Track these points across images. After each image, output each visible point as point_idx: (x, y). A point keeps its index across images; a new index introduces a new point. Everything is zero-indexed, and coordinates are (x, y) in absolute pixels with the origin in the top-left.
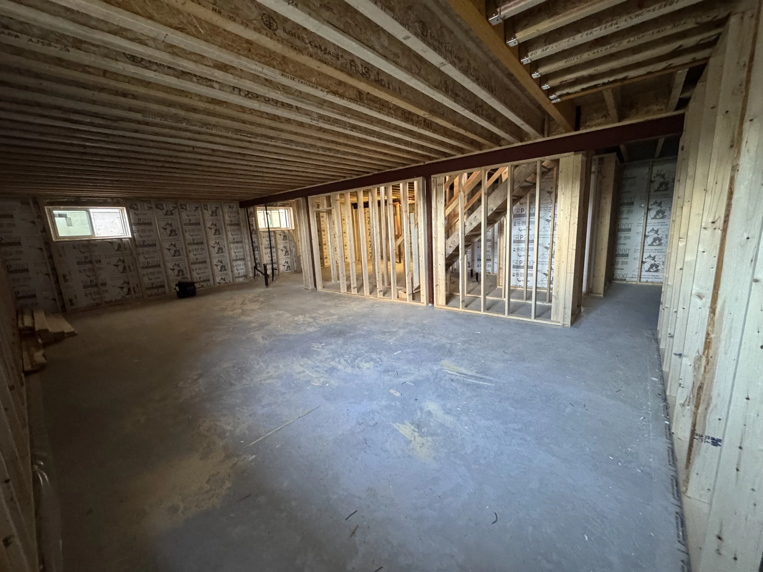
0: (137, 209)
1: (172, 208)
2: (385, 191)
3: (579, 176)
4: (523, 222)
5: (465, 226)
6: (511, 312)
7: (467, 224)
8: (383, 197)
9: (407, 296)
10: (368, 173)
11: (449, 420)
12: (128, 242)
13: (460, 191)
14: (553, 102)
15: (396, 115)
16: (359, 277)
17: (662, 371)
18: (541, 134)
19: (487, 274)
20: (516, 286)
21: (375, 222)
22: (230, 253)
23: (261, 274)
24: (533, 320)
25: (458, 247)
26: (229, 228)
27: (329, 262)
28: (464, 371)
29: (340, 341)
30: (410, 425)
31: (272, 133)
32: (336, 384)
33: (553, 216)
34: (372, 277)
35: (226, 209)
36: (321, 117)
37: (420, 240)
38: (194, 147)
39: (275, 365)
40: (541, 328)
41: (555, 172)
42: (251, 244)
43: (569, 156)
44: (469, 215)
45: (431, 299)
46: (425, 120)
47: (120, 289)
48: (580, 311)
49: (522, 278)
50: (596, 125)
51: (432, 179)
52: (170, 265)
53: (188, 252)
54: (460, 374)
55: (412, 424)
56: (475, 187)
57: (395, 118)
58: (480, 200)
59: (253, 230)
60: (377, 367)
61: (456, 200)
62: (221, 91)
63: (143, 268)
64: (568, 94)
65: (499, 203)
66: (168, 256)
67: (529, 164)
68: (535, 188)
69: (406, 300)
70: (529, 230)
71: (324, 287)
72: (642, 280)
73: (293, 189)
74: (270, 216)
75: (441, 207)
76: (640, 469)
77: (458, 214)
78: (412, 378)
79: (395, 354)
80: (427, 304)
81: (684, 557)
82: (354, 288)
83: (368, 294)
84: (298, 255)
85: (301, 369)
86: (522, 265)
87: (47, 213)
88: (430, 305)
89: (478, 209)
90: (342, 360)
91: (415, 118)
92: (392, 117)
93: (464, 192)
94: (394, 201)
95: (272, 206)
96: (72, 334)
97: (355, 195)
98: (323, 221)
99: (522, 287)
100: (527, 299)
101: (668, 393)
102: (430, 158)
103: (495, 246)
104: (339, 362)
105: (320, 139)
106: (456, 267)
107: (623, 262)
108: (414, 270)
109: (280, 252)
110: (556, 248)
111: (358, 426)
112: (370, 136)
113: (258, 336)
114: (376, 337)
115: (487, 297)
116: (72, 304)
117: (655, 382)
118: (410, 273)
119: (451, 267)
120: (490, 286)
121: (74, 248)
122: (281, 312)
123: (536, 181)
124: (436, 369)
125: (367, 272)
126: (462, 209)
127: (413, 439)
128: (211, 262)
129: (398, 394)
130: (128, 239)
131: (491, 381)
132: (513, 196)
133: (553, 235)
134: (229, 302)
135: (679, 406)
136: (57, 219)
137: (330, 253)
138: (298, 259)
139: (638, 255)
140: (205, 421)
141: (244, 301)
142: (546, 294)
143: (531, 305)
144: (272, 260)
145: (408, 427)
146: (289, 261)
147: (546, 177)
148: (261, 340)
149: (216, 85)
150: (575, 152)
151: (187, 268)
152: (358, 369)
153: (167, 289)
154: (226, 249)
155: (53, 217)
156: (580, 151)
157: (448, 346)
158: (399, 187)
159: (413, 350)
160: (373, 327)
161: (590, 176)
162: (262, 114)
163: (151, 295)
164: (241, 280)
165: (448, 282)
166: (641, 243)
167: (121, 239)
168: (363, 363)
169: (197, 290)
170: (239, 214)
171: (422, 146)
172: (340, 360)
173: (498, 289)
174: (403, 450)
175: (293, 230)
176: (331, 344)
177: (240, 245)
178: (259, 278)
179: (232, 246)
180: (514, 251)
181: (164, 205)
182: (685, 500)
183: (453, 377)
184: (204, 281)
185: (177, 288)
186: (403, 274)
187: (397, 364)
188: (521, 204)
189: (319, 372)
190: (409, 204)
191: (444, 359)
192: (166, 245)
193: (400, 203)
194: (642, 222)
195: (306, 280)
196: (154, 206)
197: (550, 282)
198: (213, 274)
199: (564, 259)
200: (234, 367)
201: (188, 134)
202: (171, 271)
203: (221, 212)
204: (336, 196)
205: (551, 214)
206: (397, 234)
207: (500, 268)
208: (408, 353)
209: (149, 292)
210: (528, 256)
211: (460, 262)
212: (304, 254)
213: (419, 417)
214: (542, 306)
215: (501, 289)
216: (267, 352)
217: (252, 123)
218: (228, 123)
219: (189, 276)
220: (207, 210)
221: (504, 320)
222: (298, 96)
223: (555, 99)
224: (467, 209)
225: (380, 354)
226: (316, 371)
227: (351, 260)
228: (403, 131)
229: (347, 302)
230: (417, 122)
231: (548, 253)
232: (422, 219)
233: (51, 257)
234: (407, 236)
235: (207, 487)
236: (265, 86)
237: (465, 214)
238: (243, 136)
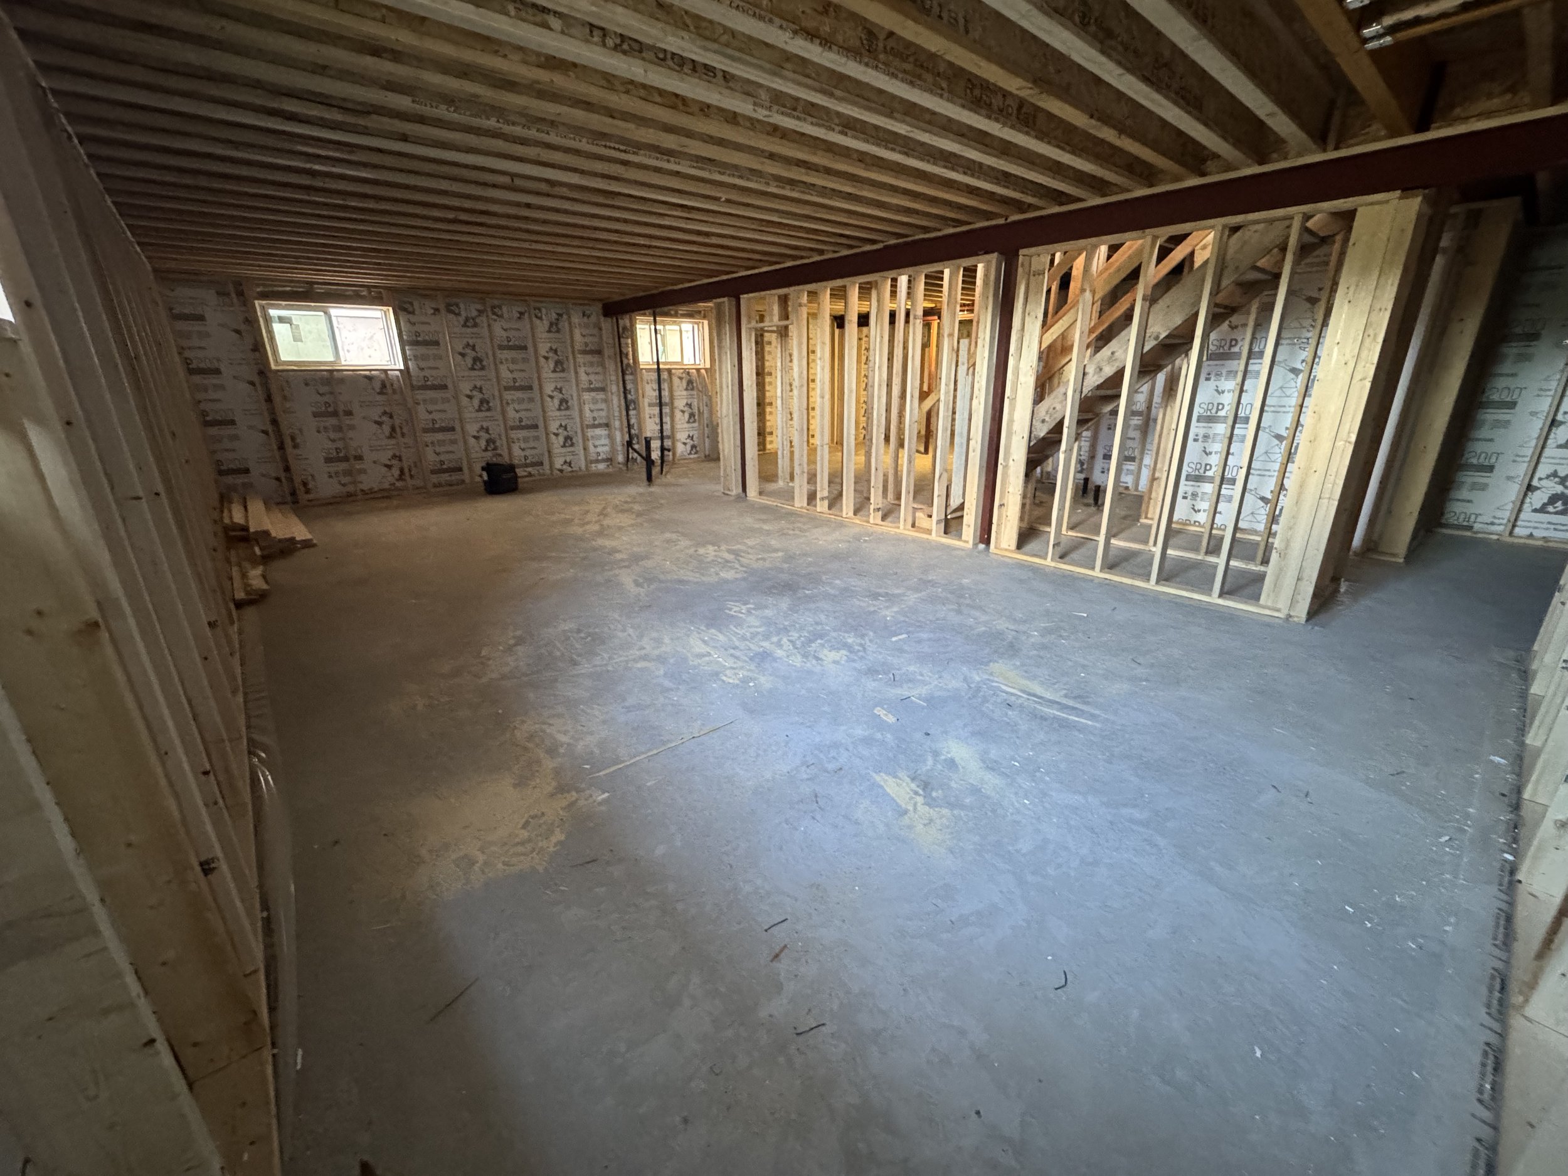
0: (413, 313)
1: (474, 313)
2: (909, 288)
3: (1403, 259)
4: (1229, 372)
5: (1084, 374)
6: (1163, 578)
7: (1090, 370)
8: (902, 304)
9: (934, 525)
10: (874, 242)
11: (992, 782)
12: (398, 376)
13: (1083, 290)
14: (1370, 46)
15: (950, 92)
16: (835, 478)
17: (1522, 744)
18: (1315, 142)
19: (1121, 490)
20: (1187, 523)
21: (879, 357)
22: (581, 411)
23: (639, 458)
24: (1214, 599)
25: (1060, 424)
26: (581, 359)
27: (775, 443)
28: (1039, 690)
29: (785, 603)
30: (908, 780)
31: (670, 141)
32: (768, 686)
33: (1310, 360)
34: (862, 480)
35: (576, 319)
36: (778, 99)
37: (975, 402)
38: (513, 176)
39: (655, 635)
40: (1230, 618)
41: (1337, 246)
42: (622, 395)
43: (1387, 202)
44: (1098, 349)
45: (985, 534)
46: (1022, 103)
47: (384, 470)
48: (1336, 591)
49: (1205, 505)
50: (1481, 116)
51: (1021, 258)
52: (472, 429)
53: (504, 404)
54: (1029, 694)
55: (913, 779)
56: (1124, 280)
57: (948, 100)
58: (1128, 317)
59: (628, 365)
60: (854, 661)
61: (1072, 311)
62: (565, 38)
63: (426, 431)
64: (1418, 21)
65: (1178, 320)
66: (470, 409)
67: (1271, 221)
68: (1276, 287)
69: (929, 532)
70: (1241, 391)
71: (761, 493)
72: (1517, 530)
73: (711, 277)
74: (663, 337)
75: (1034, 326)
76: (1414, 941)
77: (1072, 346)
78: (924, 691)
79: (894, 639)
80: (975, 545)
81: (1486, 1133)
82: (822, 499)
83: (851, 514)
84: (715, 423)
85: (702, 648)
86: (1209, 473)
87: (259, 314)
88: (982, 546)
89: (1123, 333)
90: (785, 640)
91: (997, 101)
92: (941, 96)
93: (1093, 292)
94: (928, 312)
95: (666, 314)
96: (307, 544)
97: (840, 294)
98: (770, 353)
99: (1200, 525)
100: (1208, 552)
101: (1527, 795)
102: (1021, 207)
103: (1151, 428)
104: (779, 645)
105: (772, 156)
106: (1049, 469)
107: (1474, 483)
108: (954, 470)
109: (678, 414)
110: (1302, 438)
111: (804, 768)
112: (886, 148)
113: (627, 579)
114: (858, 603)
115: (1113, 541)
116: (308, 492)
117: (1497, 766)
118: (945, 475)
119: (1039, 469)
120: (1125, 518)
121: (307, 384)
122: (674, 536)
123: (1281, 268)
124: (977, 679)
125: (852, 467)
126: (1082, 332)
127: (911, 808)
128: (546, 428)
129: (891, 719)
130: (398, 373)
131: (1093, 717)
132: (1217, 305)
133: (1302, 406)
134: (576, 508)
135: (1551, 824)
136: (277, 327)
137: (779, 422)
138: (713, 431)
139: (1521, 470)
140: (523, 722)
141: (604, 508)
142: (1257, 544)
143: (1215, 567)
144: (662, 431)
145: (904, 784)
146: (696, 434)
147: (1308, 260)
148: (632, 585)
149: (555, 23)
150: (1404, 190)
151: (504, 438)
152: (814, 662)
153: (466, 475)
154: (574, 403)
155: (268, 320)
156: (1417, 188)
157: (1010, 636)
158: (942, 279)
159: (932, 635)
160: (854, 582)
161: (1434, 259)
162: (648, 92)
163: (440, 485)
164: (601, 467)
165: (1028, 501)
166: (1538, 438)
167: (385, 371)
168: (826, 651)
169: (520, 480)
170: (600, 329)
171: (1007, 175)
172: (780, 641)
173: (1143, 525)
174: (887, 825)
175: (706, 369)
176: (766, 607)
177: (601, 396)
178: (635, 467)
179: (587, 396)
180: (1195, 440)
181: (462, 306)
182: (1516, 1022)
183: (1013, 698)
184: (533, 465)
185: (485, 477)
186: (930, 476)
187: (895, 661)
188: (1233, 328)
189: (737, 658)
190: (961, 322)
191: (996, 661)
192: (466, 387)
193: (939, 318)
194: (1553, 385)
195: (726, 476)
196: (442, 307)
197: (1274, 519)
198: (549, 452)
199: (1320, 464)
200: (579, 631)
201: (500, 145)
202: (473, 440)
203: (566, 324)
204: (800, 294)
205: (1307, 354)
206: (925, 388)
207: (1153, 479)
208: (919, 642)
209: (435, 479)
210: (1228, 453)
211: (1062, 456)
212: (725, 421)
213: (928, 767)
214: (1242, 573)
215: (1150, 526)
216: (642, 608)
217: (627, 116)
218: (579, 115)
219: (505, 454)
220: (540, 318)
221: (1144, 593)
222: (727, 45)
223: (1379, 36)
224: (1094, 335)
225: (863, 636)
226: (732, 655)
227: (822, 438)
228: (962, 135)
229: (805, 527)
230: (1001, 111)
231: (1279, 452)
232: (986, 354)
233: (269, 399)
234: (947, 393)
235: (524, 834)
236: (657, 19)
237: (1088, 347)
238: (610, 147)
